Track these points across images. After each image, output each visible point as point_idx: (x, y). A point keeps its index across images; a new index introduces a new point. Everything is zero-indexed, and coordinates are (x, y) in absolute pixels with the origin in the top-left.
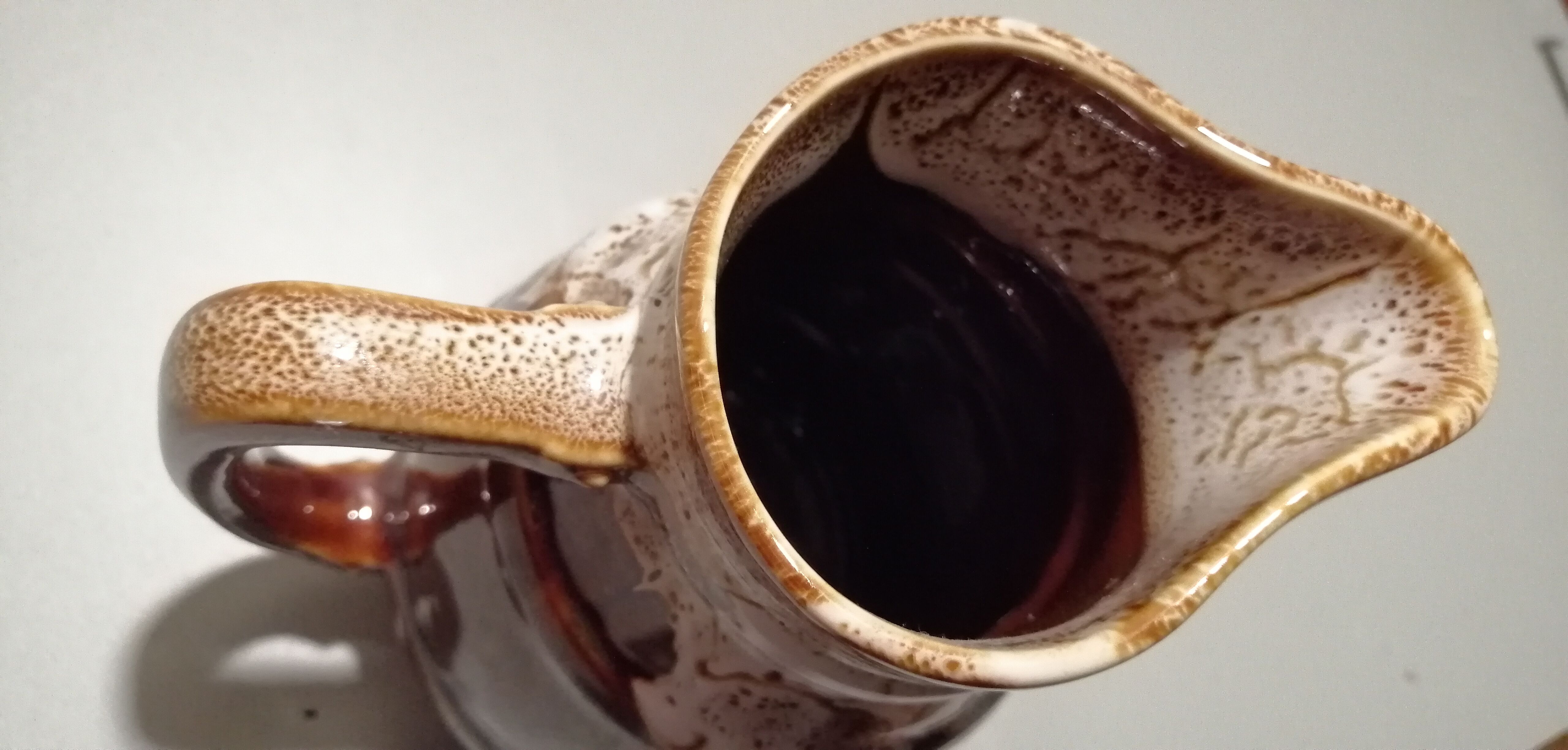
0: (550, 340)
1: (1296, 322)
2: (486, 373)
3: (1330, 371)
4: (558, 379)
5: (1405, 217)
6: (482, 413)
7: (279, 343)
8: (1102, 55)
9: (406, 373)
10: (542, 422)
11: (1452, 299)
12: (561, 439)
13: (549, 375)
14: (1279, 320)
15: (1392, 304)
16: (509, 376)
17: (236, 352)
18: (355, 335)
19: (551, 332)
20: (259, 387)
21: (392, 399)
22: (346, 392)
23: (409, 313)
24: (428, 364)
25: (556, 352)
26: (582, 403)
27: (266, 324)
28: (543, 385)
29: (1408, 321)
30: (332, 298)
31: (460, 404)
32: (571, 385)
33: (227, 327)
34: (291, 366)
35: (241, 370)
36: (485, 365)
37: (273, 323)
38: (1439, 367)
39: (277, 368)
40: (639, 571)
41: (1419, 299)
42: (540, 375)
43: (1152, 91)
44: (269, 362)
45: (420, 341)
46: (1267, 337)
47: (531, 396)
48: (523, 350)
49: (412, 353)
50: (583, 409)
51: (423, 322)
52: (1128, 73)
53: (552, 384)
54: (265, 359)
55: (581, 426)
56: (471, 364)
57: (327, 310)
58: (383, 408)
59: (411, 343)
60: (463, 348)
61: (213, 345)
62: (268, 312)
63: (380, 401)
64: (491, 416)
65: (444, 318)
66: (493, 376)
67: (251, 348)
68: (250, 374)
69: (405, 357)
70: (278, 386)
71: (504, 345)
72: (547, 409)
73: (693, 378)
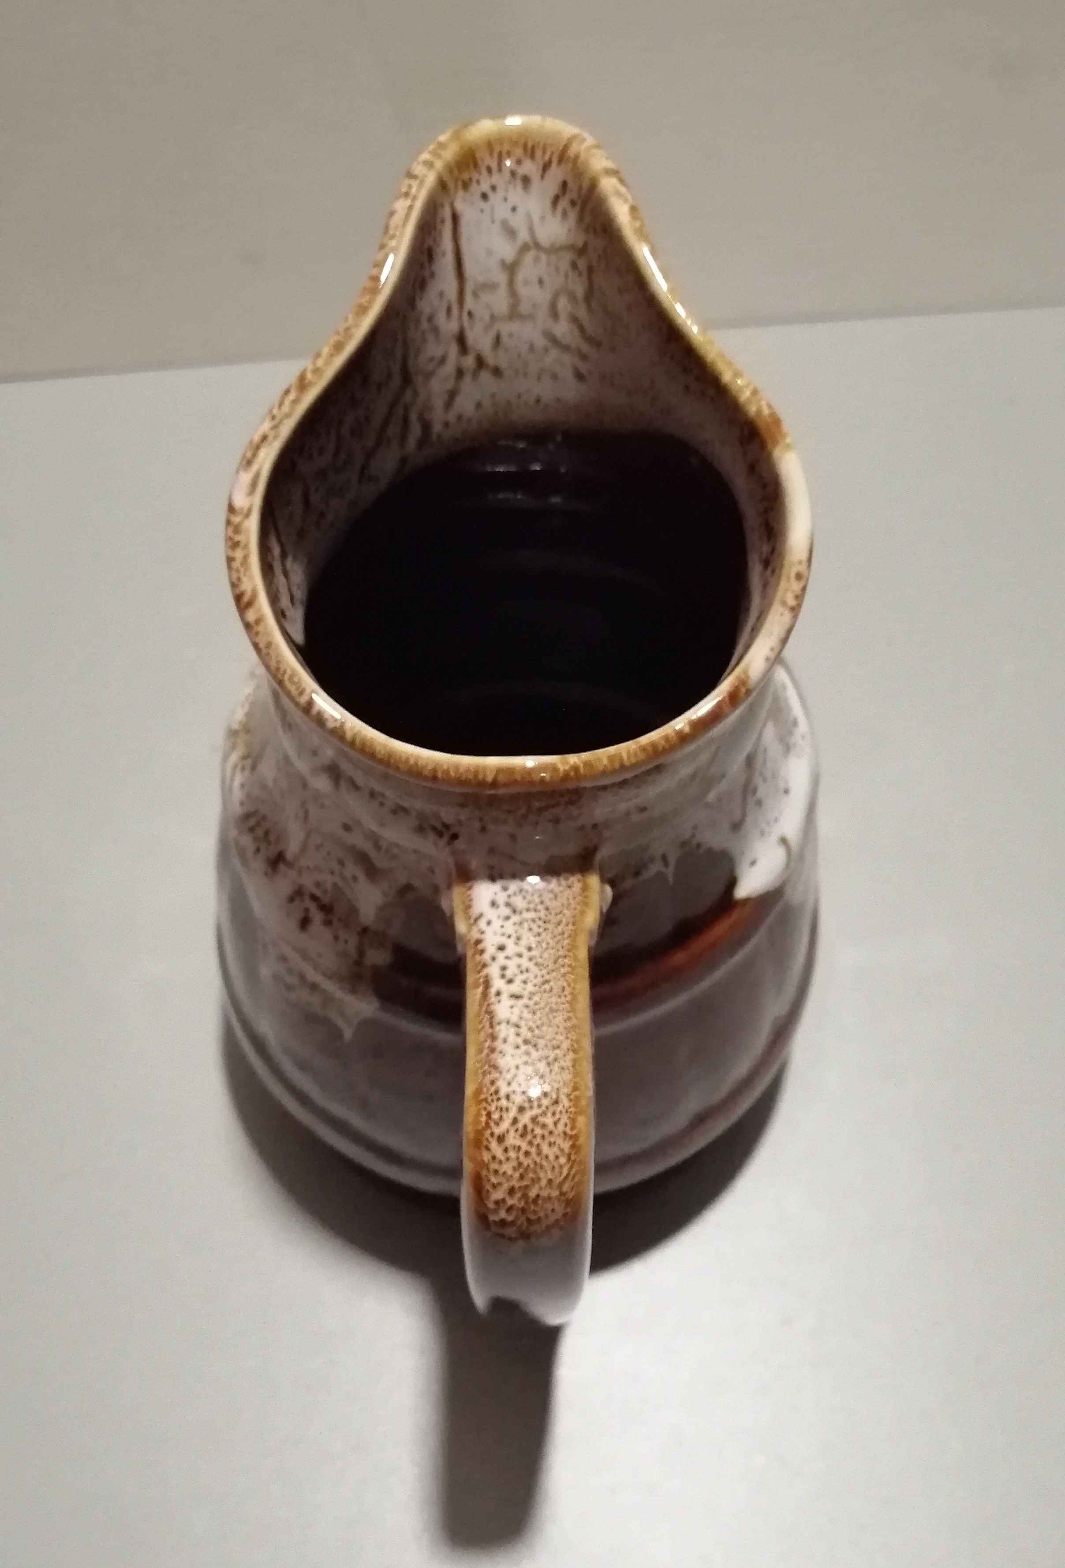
0: (496, 924)
1: (481, 279)
2: (534, 969)
3: (529, 258)
4: (531, 915)
5: (425, 176)
6: (568, 972)
7: (530, 1126)
8: (273, 417)
9: (544, 1028)
10: (571, 927)
11: (490, 145)
12: (583, 913)
13: (530, 922)
14: (475, 295)
15: (484, 196)
16: (534, 953)
17: (535, 1163)
18: (517, 1067)
19: (489, 923)
20: (566, 1142)
21: (567, 1038)
22: (567, 1071)
23: (490, 1031)
24: (534, 1013)
25: (507, 918)
26: (551, 896)
27: (512, 1139)
28: (539, 927)
29: (501, 186)
30: (485, 1090)
31: (563, 989)
32: (537, 905)
33: (512, 1176)
34: (549, 1115)
35: (552, 1157)
36: (527, 971)
37: (512, 1133)
38: (546, 167)
39: (551, 1127)
40: (660, 875)
41: (484, 172)
42: (530, 929)
43: (309, 376)
44: (546, 1134)
45: (514, 1019)
46: (488, 307)
47: (549, 936)
48: (510, 944)
49: (526, 1025)
50: (556, 897)
51: (496, 1020)
52: (292, 396)
53: (537, 920)
54: (543, 1137)
55: (571, 896)
56: (529, 981)
57: (497, 1092)
58: (575, 1045)
59: (518, 1026)
60: (515, 988)
61: (527, 1187)
62: (501, 1139)
63: (570, 1047)
64: (570, 966)
65: (489, 1005)
66: (536, 964)
67: (533, 1150)
68: (555, 1149)
69: (531, 1029)
70: (566, 1125)
71: (507, 958)
72: (559, 923)
73: (572, 774)
